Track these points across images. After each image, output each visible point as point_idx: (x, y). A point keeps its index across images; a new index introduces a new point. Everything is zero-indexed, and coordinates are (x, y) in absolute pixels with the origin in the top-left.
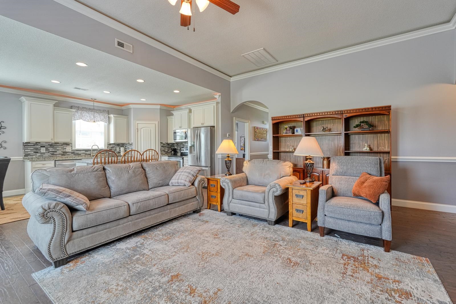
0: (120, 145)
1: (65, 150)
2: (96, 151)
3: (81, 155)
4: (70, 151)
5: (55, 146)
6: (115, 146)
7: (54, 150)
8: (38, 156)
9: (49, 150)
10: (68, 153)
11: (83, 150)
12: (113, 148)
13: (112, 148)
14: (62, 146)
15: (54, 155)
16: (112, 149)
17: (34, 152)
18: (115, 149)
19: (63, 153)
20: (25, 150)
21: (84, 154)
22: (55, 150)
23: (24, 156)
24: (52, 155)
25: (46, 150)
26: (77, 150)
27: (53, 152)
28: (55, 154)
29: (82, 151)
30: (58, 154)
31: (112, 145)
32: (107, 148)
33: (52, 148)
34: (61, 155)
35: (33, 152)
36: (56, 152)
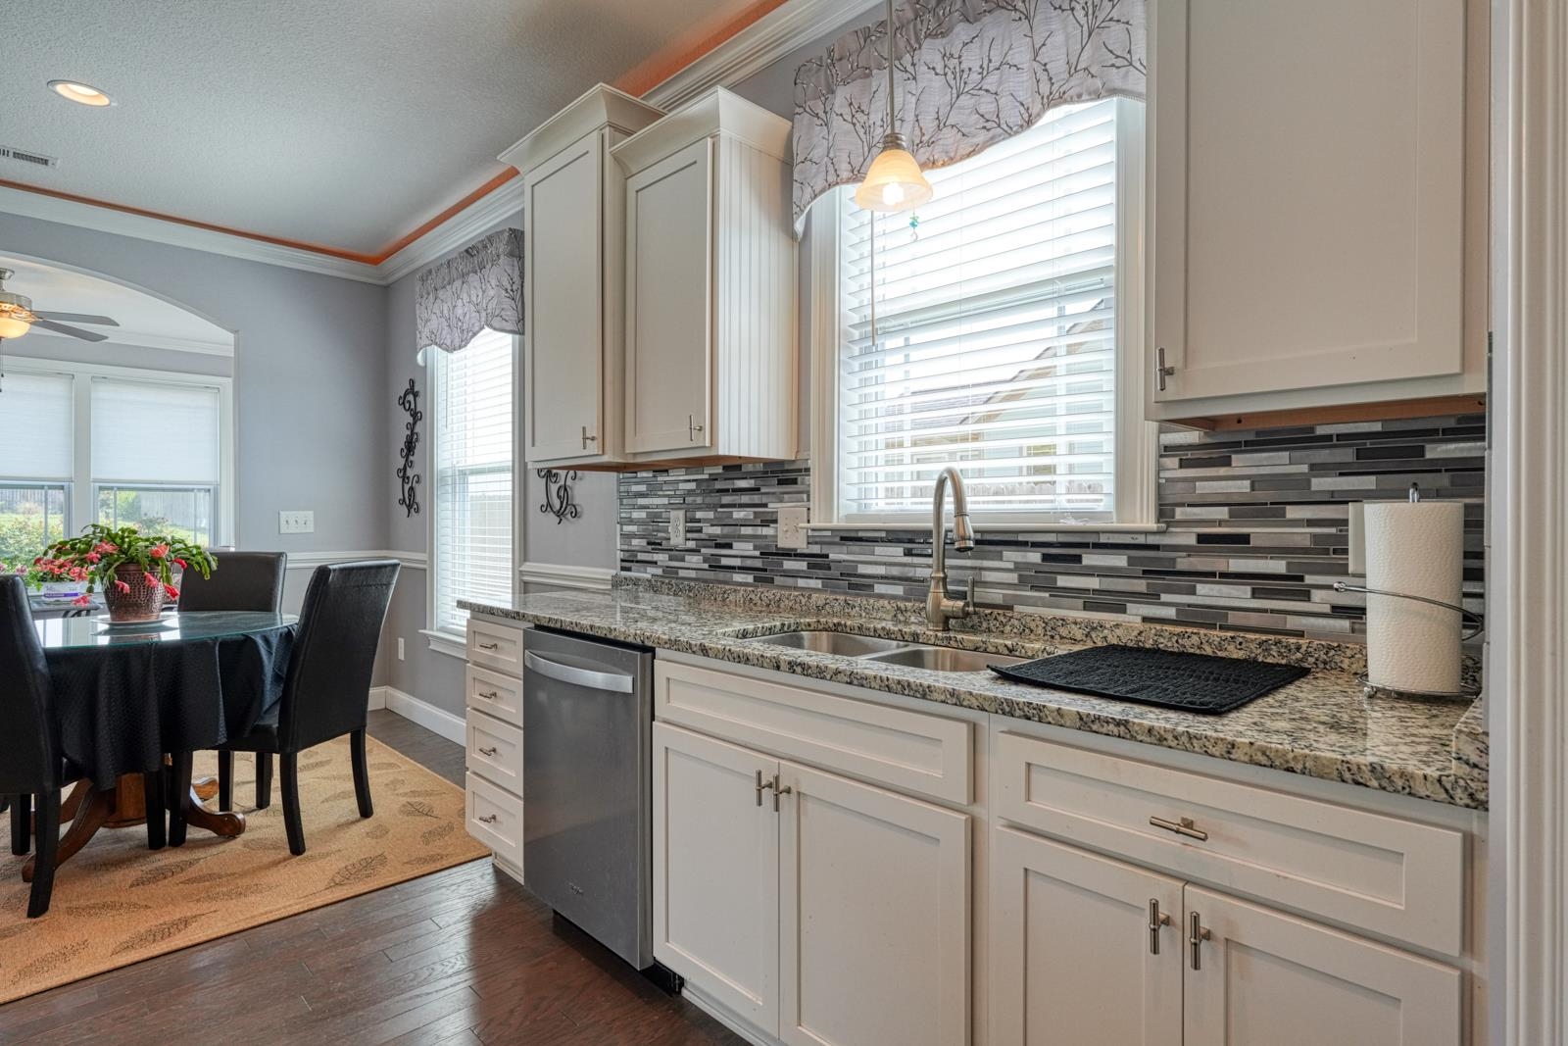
0: (1436, 451)
1: (765, 531)
2: (1012, 556)
3: (879, 589)
4: (800, 544)
5: (726, 499)
6: (1321, 484)
7: (717, 530)
8: (659, 571)
9: (700, 531)
10: (789, 565)
11: (894, 537)
12: (1272, 512)
13: (1240, 508)
14: (756, 499)
15: (721, 575)
16: (1260, 533)
17: (648, 543)
18: (1302, 536)
19: (758, 564)
20: (622, 530)
21: (898, 590)
22: (727, 530)
23: (623, 569)
24: (711, 575)
25: (688, 531)
26: (849, 538)
27: (718, 546)
28: (725, 562)
29: (883, 551)
30: (737, 562)
31: (1244, 463)
32: (1164, 512)
33: (711, 515)
34: (750, 579)
35: (643, 542)
36: (729, 546)
